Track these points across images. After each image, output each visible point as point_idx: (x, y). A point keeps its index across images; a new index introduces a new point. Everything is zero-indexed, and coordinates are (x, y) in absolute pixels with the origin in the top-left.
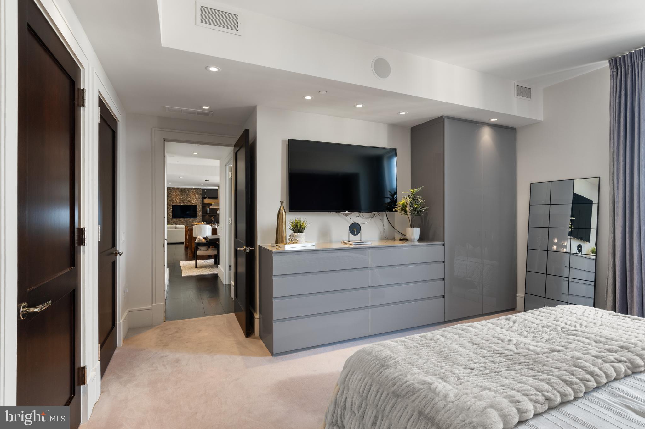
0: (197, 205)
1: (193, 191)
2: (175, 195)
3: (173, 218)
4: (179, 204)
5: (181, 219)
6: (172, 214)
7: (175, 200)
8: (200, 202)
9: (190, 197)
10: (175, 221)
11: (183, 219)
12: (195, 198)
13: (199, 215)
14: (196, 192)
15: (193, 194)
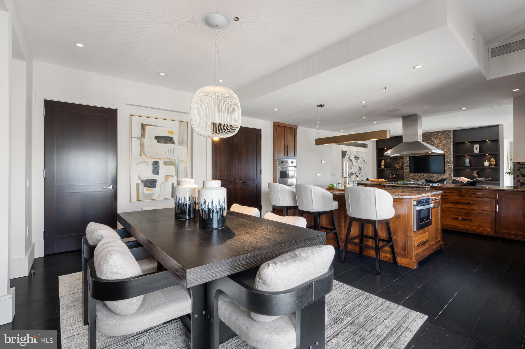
3: (410, 173)
5: (421, 174)
8: (450, 150)
10: (413, 177)
11: (423, 174)
12: (441, 145)
13: (448, 169)
14: (442, 136)
15: (438, 140)
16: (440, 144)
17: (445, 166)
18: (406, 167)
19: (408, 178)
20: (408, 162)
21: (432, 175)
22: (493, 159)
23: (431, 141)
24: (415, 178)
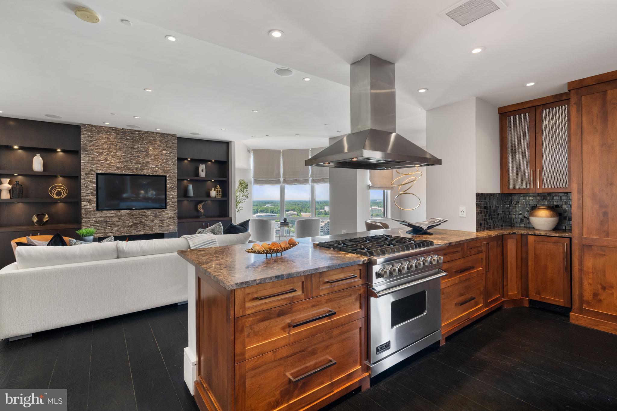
0: (165, 176)
1: (155, 141)
2: (105, 146)
3: (98, 209)
4: (118, 172)
5: (122, 212)
6: (95, 199)
7: (106, 159)
8: (174, 169)
9: (146, 155)
10: (104, 218)
11: (128, 211)
12: (161, 159)
13: (171, 201)
14: (162, 142)
15: (156, 148)
16: (159, 155)
17: (167, 195)
18: (89, 197)
19: (93, 220)
20: (93, 187)
21: (145, 212)
22: (219, 187)
23: (143, 147)
24: (109, 220)
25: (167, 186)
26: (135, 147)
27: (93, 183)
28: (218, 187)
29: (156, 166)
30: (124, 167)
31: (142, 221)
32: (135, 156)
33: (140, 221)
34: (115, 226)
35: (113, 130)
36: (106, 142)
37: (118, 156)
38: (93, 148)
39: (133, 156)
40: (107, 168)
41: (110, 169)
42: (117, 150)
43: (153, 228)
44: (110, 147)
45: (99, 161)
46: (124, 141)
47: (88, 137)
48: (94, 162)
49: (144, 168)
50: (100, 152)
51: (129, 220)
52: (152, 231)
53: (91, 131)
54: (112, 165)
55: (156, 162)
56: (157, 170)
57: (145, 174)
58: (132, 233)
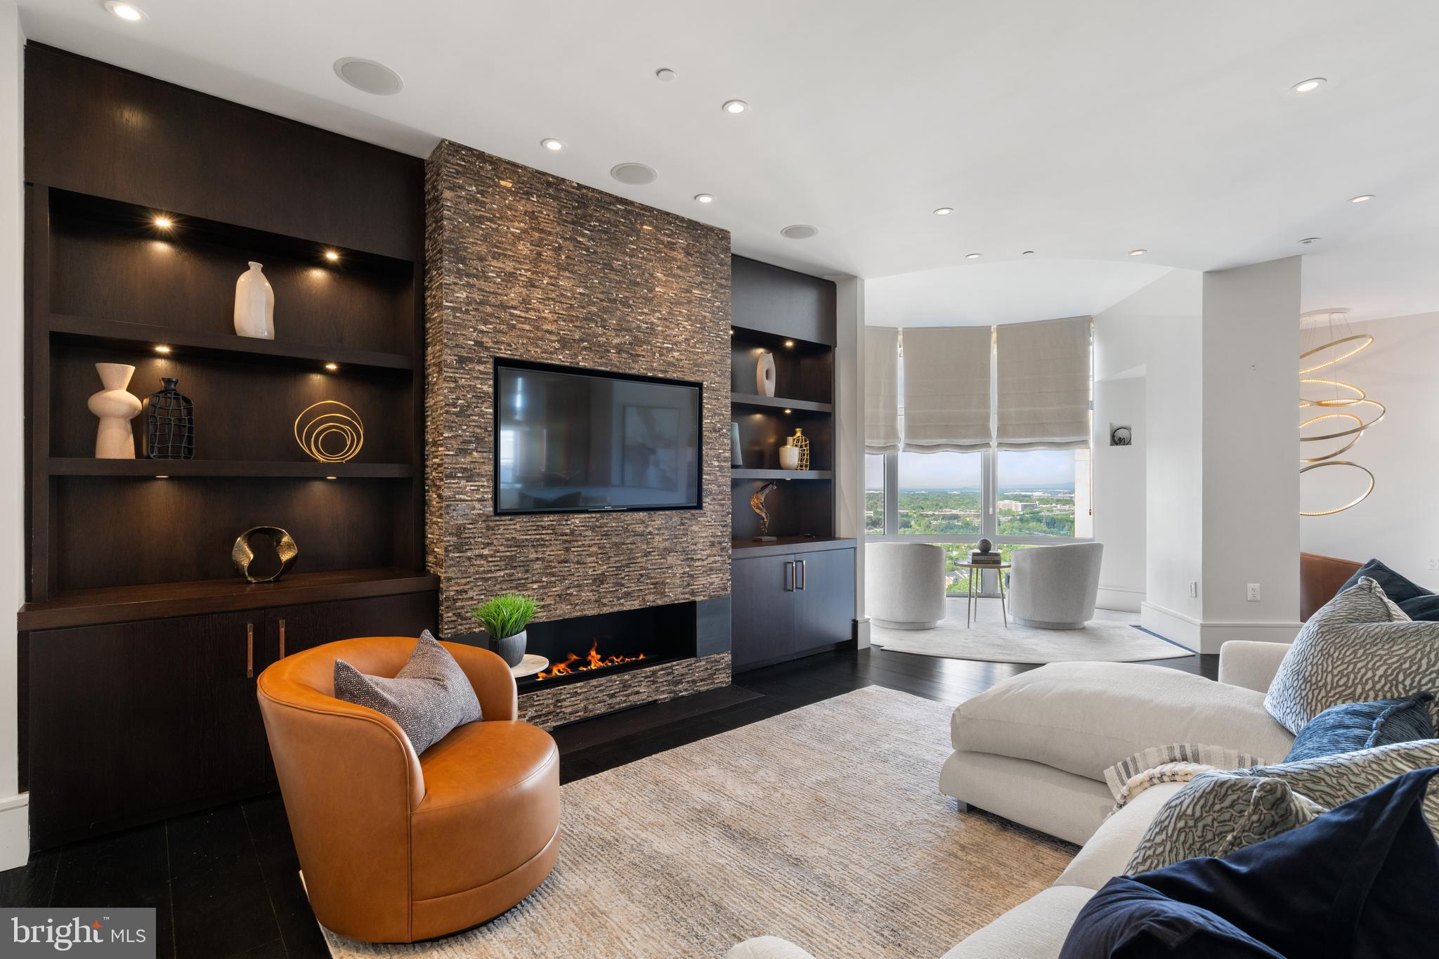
0: (700, 386)
1: (671, 246)
2: (523, 249)
3: (497, 509)
4: (561, 359)
6: (489, 468)
7: (526, 302)
8: (723, 360)
9: (648, 300)
10: (519, 545)
12: (688, 318)
13: (715, 481)
14: (691, 255)
15: (674, 276)
16: (682, 304)
17: (704, 457)
18: (469, 459)
19: (481, 556)
20: (482, 415)
21: (643, 522)
22: (803, 433)
23: (639, 267)
24: (533, 556)
25: (705, 421)
26: (617, 264)
27: (480, 397)
28: (799, 434)
29: (675, 344)
30: (582, 340)
31: (633, 558)
32: (615, 300)
33: (630, 559)
34: (553, 579)
35: (549, 184)
36: (524, 231)
37: (562, 295)
38: (483, 249)
39: (610, 301)
40: (529, 338)
41: (537, 346)
42: (560, 267)
43: (664, 584)
44: (539, 254)
45: (503, 306)
46: (583, 235)
47: (469, 201)
48: (489, 309)
49: (639, 350)
50: (508, 269)
51: (596, 554)
52: (663, 594)
53: (479, 179)
54: (545, 327)
55: (673, 329)
56: (677, 360)
57: (644, 372)
58: (605, 605)
